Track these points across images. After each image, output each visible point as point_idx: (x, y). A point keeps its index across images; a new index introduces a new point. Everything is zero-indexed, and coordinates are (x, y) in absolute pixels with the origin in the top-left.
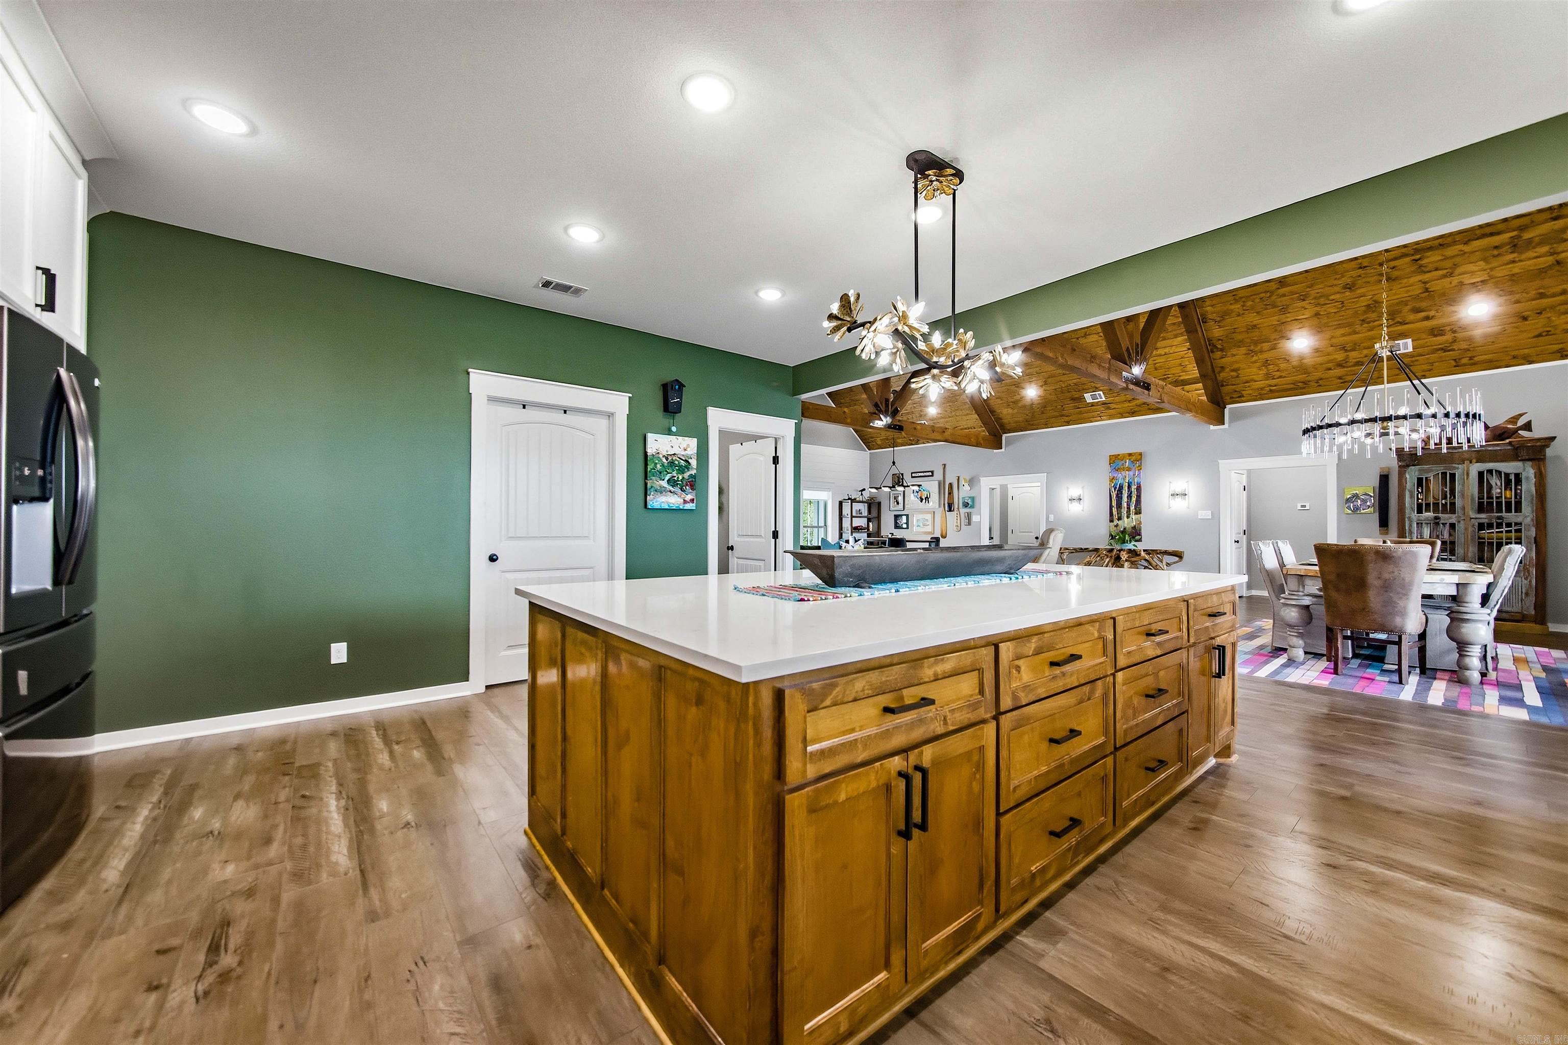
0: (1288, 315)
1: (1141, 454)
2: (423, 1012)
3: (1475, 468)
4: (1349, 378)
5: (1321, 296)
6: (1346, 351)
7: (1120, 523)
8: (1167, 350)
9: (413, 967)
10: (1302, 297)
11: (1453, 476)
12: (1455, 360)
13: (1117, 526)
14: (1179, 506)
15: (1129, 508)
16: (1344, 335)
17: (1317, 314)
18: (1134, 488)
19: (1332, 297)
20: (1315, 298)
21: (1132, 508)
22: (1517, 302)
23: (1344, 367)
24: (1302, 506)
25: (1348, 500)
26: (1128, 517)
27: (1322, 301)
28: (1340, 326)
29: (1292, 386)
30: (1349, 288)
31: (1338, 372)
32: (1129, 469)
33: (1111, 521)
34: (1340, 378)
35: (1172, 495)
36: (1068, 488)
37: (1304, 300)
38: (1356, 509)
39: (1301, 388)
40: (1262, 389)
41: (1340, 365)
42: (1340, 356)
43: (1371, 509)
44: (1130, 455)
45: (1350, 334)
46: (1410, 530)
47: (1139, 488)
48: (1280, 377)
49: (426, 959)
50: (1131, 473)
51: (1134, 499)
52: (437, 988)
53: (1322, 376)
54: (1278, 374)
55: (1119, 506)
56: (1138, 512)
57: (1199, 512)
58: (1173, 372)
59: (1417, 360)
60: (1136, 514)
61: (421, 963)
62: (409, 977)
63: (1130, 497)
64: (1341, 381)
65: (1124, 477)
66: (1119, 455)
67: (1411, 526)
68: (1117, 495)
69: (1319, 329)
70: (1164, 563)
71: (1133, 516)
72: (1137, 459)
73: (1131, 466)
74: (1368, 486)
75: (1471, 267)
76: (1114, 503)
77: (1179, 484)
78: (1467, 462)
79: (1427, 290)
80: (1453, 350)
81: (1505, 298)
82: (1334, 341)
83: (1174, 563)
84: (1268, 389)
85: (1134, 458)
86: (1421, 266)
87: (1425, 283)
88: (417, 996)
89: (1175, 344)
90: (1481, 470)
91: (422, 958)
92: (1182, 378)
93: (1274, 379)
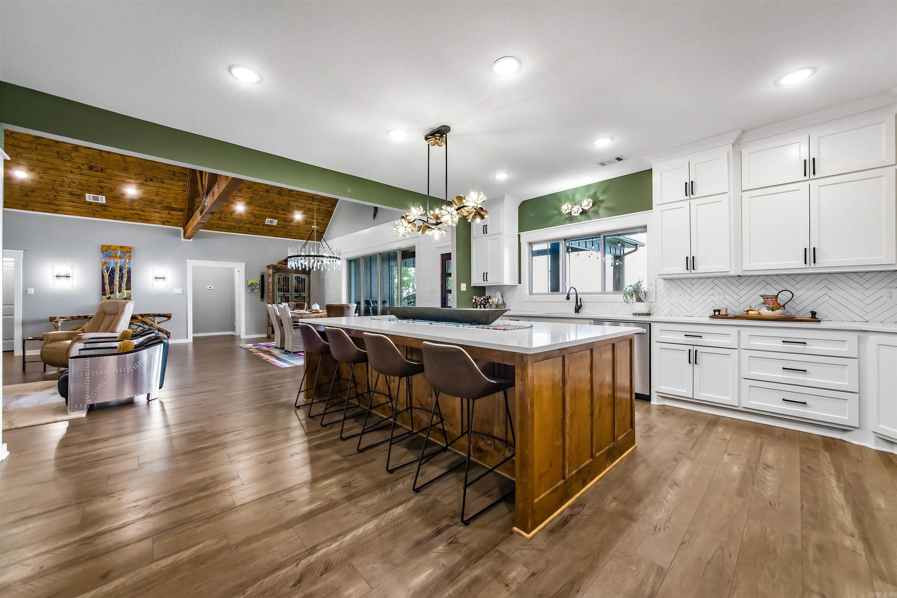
0: (240, 193)
1: (130, 248)
2: (671, 514)
3: (295, 275)
4: (252, 230)
5: (256, 190)
6: (255, 217)
7: (112, 296)
8: (170, 186)
9: (662, 530)
10: (249, 187)
11: (288, 278)
12: (286, 232)
13: (109, 298)
14: (160, 286)
15: (120, 285)
16: (257, 210)
17: (251, 197)
18: (125, 271)
19: (260, 193)
20: (254, 190)
21: (124, 285)
22: (307, 218)
23: (252, 224)
24: (210, 288)
25: (250, 286)
26: (120, 292)
27: (256, 192)
28: (257, 206)
29: (228, 227)
30: (267, 192)
31: (249, 226)
32: (120, 257)
33: (104, 294)
34: (249, 229)
35: (155, 278)
36: (53, 266)
37: (249, 189)
38: (252, 290)
39: (232, 229)
40: (213, 224)
41: (251, 223)
42: (253, 219)
43: (258, 290)
44: (121, 247)
45: (260, 211)
46: (276, 299)
47: (129, 272)
48: (225, 221)
49: (654, 528)
50: (123, 260)
51: (125, 279)
52: (660, 516)
53: (243, 226)
54: (224, 219)
55: (111, 283)
56: (128, 288)
57: (174, 289)
58: (168, 201)
59: (276, 229)
60: (126, 289)
61: (658, 528)
62: (666, 528)
63: (121, 277)
64: (248, 230)
65: (115, 263)
66: (111, 246)
67: (276, 297)
68: (110, 275)
69: (248, 204)
70: (156, 322)
71: (125, 292)
72: (127, 251)
73: (123, 255)
74: (257, 280)
75: (301, 201)
76: (107, 281)
77: (159, 270)
78: (292, 273)
79: (288, 204)
80: (286, 228)
81: (304, 215)
82: (253, 211)
83: (164, 321)
84: (217, 225)
85: (125, 250)
86: (290, 194)
87: (289, 200)
88: (669, 519)
89: (177, 184)
90: (295, 276)
91: (655, 530)
92: (171, 206)
93: (222, 221)
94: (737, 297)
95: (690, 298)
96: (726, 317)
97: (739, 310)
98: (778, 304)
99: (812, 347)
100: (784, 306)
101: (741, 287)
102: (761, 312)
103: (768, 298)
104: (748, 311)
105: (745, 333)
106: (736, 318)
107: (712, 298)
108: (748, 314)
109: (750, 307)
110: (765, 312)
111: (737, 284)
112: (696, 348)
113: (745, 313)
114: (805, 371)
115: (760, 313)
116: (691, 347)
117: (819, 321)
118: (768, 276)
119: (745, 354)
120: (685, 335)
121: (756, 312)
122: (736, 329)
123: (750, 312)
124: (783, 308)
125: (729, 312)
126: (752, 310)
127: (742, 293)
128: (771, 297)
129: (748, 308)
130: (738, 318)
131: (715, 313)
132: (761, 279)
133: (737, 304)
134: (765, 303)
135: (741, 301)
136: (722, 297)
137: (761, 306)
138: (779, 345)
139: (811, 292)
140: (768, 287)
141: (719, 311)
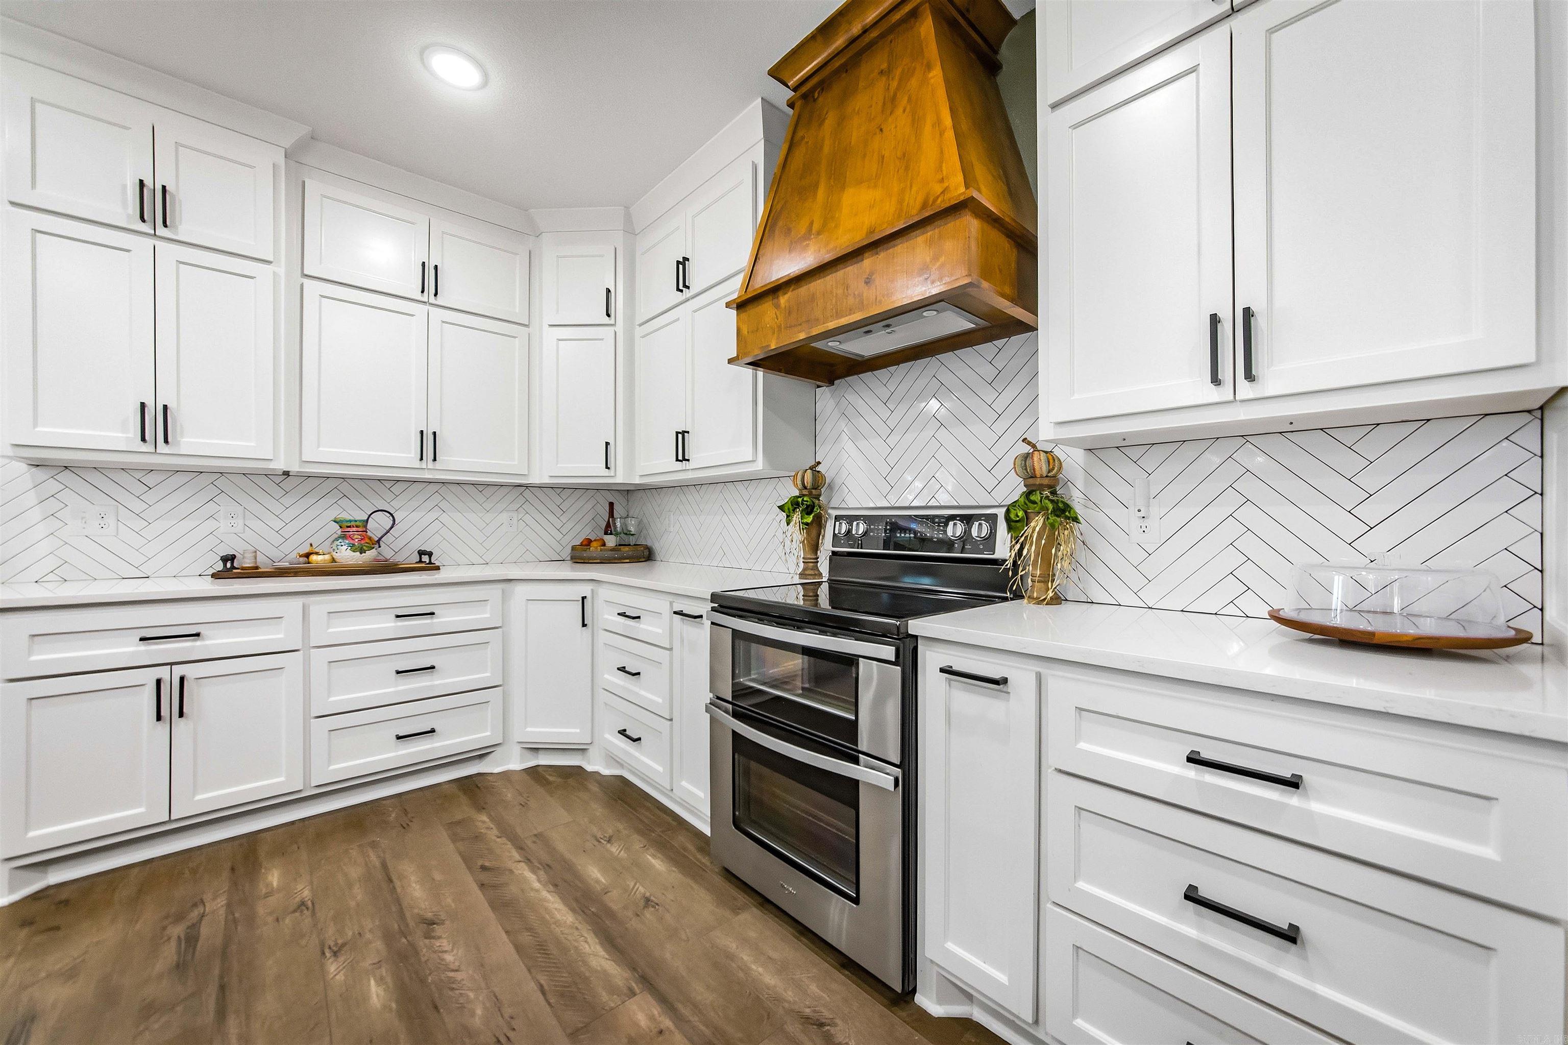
94: (278, 524)
95: (138, 524)
96: (254, 573)
97: (288, 554)
98: (370, 538)
99: (446, 619)
100: (378, 542)
101: (287, 501)
102: (335, 555)
103: (349, 527)
104: (307, 555)
105: (319, 607)
106: (281, 573)
107: (211, 525)
108: (309, 563)
109: (311, 545)
110: (346, 555)
111: (277, 492)
112: (178, 671)
113: (303, 559)
114: (433, 667)
115: (334, 560)
116: (163, 673)
117: (438, 568)
118: (344, 478)
119: (320, 658)
120: (141, 639)
121: (327, 557)
122: (296, 603)
123: (314, 558)
124: (377, 546)
125: (261, 559)
126: (317, 553)
127: (288, 515)
128: (358, 523)
129: (307, 549)
130: (290, 573)
131: (225, 565)
132: (331, 484)
133: (278, 540)
134: (344, 537)
135: (286, 532)
136: (241, 522)
137: (338, 543)
138: (388, 625)
139: (416, 516)
140: (344, 502)
141: (233, 558)
